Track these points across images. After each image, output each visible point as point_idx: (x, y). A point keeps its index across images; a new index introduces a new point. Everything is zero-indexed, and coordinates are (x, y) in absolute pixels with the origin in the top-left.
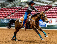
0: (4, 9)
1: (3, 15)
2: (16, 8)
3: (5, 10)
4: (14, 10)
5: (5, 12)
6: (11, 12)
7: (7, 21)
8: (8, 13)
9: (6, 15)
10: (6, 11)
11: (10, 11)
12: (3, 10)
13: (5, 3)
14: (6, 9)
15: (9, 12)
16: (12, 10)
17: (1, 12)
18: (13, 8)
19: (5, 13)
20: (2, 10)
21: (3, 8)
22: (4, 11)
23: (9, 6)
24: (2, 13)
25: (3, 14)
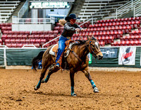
0: (105, 23)
1: (103, 38)
2: (134, 18)
3: (107, 24)
4: (129, 25)
5: (106, 31)
6: (121, 30)
7: (114, 52)
8: (116, 33)
9: (111, 38)
10: (109, 28)
11: (121, 28)
12: (103, 25)
13: (106, 6)
14: (108, 22)
15: (117, 30)
16: (125, 25)
17: (99, 29)
18: (128, 20)
19: (108, 33)
20: (100, 25)
21: (101, 21)
22: (104, 27)
23: (117, 13)
24: (101, 33)
25: (101, 36)
